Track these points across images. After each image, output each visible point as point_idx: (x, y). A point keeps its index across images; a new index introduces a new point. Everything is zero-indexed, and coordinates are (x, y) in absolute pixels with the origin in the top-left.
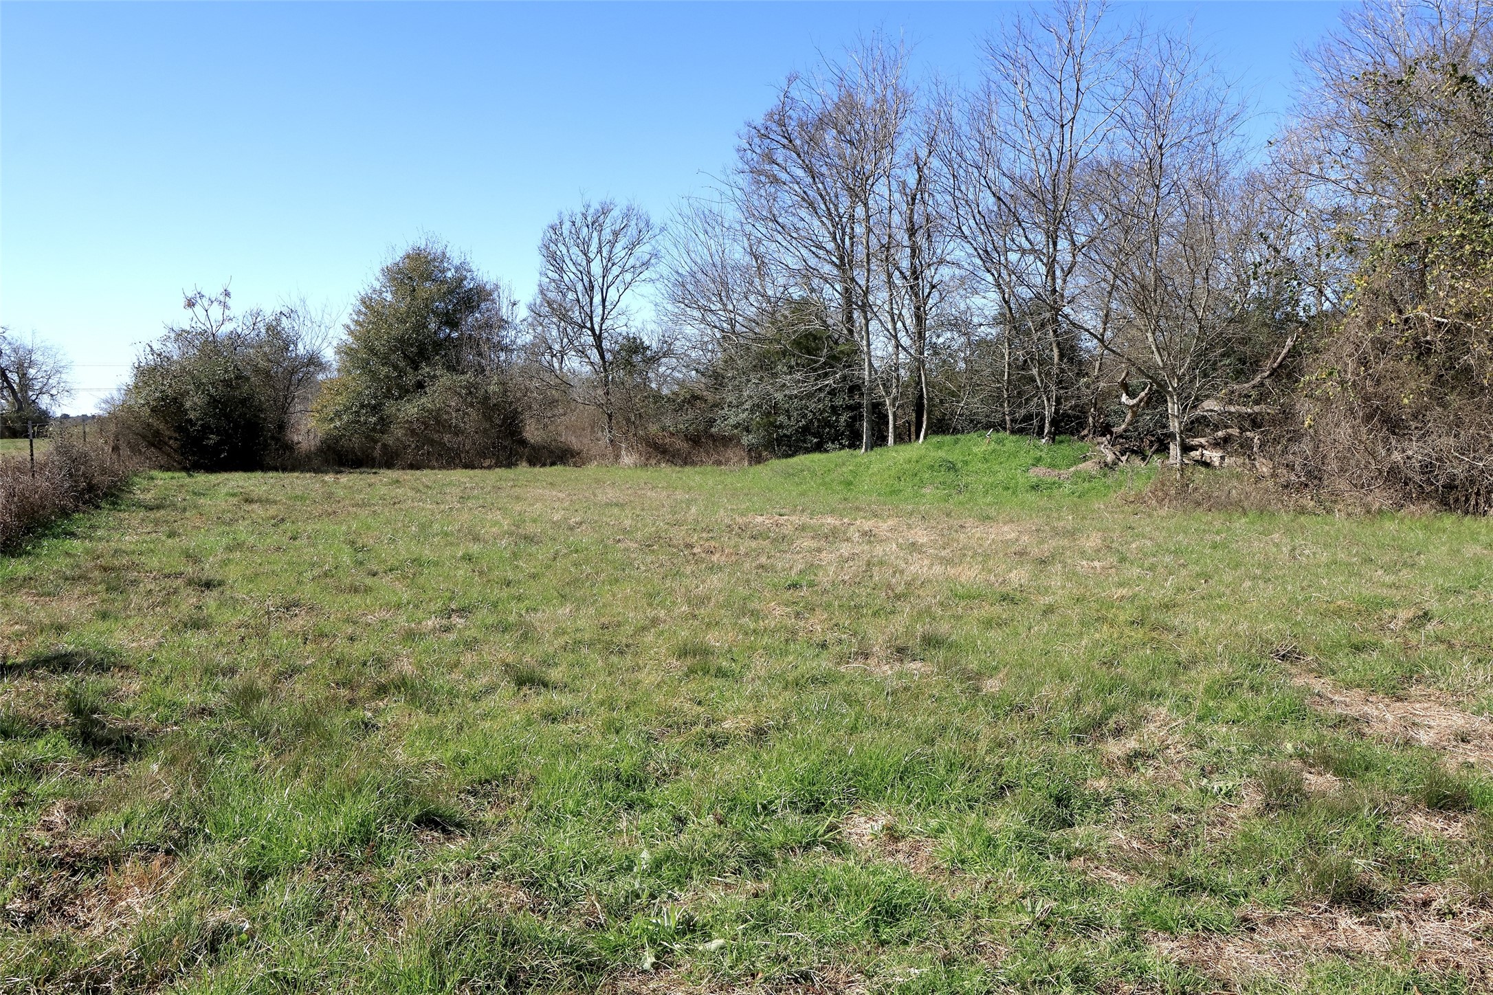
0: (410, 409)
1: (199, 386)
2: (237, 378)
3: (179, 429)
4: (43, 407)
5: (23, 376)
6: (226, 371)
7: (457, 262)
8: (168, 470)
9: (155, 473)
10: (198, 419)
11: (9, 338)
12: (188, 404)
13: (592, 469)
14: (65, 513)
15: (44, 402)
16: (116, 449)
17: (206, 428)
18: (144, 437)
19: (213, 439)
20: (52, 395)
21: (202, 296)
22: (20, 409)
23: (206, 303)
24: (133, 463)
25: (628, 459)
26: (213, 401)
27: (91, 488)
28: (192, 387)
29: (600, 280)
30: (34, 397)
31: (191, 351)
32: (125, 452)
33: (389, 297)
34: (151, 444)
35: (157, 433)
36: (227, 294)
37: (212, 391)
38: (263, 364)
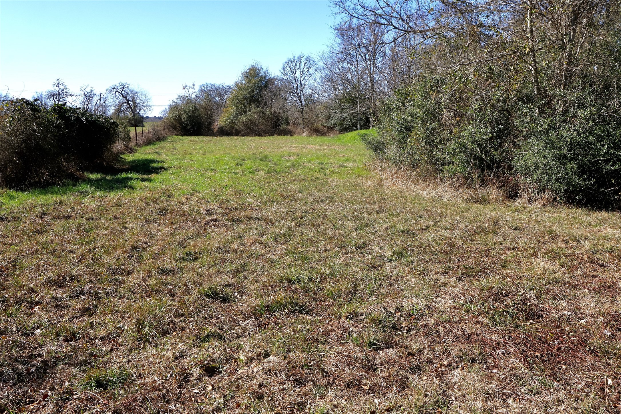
0: (243, 118)
1: (185, 112)
2: (195, 110)
3: (180, 124)
4: (141, 115)
5: (135, 103)
6: (192, 108)
7: (264, 70)
8: (177, 135)
9: (174, 136)
10: (185, 122)
11: (130, 88)
12: (183, 117)
13: (295, 137)
14: (154, 141)
15: (142, 113)
16: (164, 129)
17: (187, 124)
18: (171, 126)
19: (189, 127)
20: (144, 110)
21: (187, 86)
22: (134, 116)
23: (188, 88)
24: (168, 134)
25: (305, 134)
26: (189, 117)
27: (159, 138)
28: (183, 113)
29: (300, 79)
30: (138, 111)
31: (185, 102)
32: (167, 130)
33: (244, 82)
34: (173, 128)
35: (175, 125)
36: (194, 85)
37: (189, 114)
38: (204, 105)
